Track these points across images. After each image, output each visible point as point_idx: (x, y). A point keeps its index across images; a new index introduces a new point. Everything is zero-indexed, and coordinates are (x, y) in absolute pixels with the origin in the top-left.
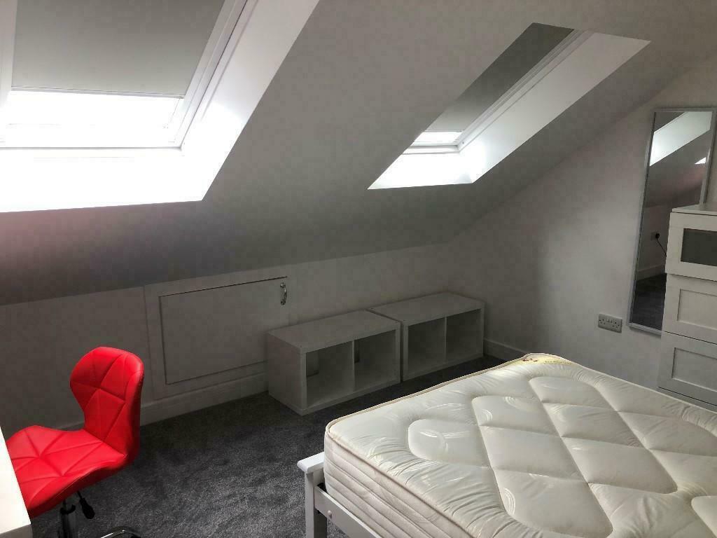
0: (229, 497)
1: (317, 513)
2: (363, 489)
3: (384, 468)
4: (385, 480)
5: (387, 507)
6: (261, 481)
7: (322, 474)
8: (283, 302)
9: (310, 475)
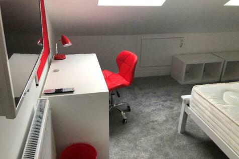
0: (156, 103)
1: (185, 113)
2: (203, 108)
3: (213, 103)
4: (213, 107)
5: (212, 116)
6: (166, 101)
7: (189, 102)
8: (181, 46)
9: (185, 101)
